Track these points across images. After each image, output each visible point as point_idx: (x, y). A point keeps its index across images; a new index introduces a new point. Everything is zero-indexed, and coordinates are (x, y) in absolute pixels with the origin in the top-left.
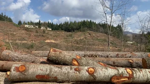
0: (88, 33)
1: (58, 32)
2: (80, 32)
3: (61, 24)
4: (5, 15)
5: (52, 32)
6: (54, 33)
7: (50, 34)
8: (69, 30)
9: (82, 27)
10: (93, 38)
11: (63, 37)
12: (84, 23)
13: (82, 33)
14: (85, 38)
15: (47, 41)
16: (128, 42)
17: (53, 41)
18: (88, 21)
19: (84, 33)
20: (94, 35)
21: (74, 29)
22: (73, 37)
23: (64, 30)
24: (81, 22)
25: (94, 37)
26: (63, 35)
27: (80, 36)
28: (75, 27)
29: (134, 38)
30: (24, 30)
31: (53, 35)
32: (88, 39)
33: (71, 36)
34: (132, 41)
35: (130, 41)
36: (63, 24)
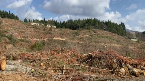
0: (93, 30)
1: (64, 30)
2: (85, 30)
3: (65, 22)
4: (12, 14)
5: (58, 30)
6: (59, 31)
7: (56, 32)
8: (73, 27)
9: (86, 25)
10: (98, 36)
11: (69, 35)
12: (88, 21)
13: (87, 31)
14: (91, 35)
15: (55, 39)
16: (133, 40)
17: (60, 39)
18: (92, 19)
19: (89, 30)
20: (99, 32)
21: (79, 26)
22: (79, 35)
23: (69, 28)
24: (85, 20)
25: (99, 34)
26: (68, 32)
27: (85, 34)
28: (79, 25)
29: (137, 36)
30: (32, 27)
31: (59, 32)
32: (94, 37)
33: (76, 33)
34: (135, 39)
35: (134, 39)
36: (67, 22)
